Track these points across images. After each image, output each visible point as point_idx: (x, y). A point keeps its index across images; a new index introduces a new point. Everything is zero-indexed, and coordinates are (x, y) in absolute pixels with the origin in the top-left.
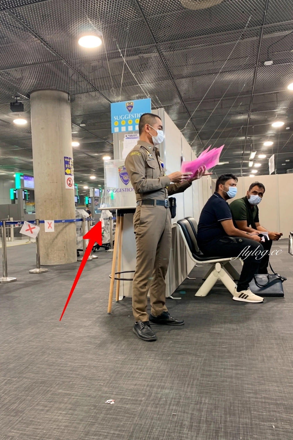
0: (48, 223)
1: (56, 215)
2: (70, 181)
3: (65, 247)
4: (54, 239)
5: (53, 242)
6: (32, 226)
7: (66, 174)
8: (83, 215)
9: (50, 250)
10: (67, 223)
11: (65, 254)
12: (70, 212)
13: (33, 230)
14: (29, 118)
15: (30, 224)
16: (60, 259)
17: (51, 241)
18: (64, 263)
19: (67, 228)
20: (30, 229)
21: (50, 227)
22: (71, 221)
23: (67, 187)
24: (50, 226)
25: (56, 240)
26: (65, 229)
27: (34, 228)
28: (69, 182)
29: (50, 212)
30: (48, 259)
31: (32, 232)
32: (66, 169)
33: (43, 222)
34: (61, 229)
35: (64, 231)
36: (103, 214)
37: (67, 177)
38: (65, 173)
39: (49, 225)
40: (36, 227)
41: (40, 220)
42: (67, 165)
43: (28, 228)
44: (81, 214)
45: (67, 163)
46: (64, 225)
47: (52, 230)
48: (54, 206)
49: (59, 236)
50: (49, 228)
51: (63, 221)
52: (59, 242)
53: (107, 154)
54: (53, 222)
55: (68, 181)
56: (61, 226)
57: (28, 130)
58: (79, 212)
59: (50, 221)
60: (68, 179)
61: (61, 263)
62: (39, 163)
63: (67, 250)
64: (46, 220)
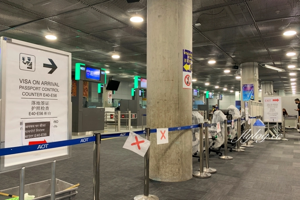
0: (161, 132)
1: (170, 119)
3: (179, 160)
4: (167, 150)
5: (165, 152)
6: (140, 138)
7: (184, 70)
8: (197, 117)
9: (161, 163)
10: (183, 131)
11: (179, 169)
12: (186, 116)
13: (141, 145)
15: (138, 135)
16: (173, 175)
17: (163, 151)
18: (177, 181)
19: (183, 136)
20: (138, 143)
21: (163, 137)
22: (187, 128)
23: (185, 86)
25: (169, 151)
26: (180, 137)
27: (143, 142)
28: (187, 80)
29: (163, 116)
31: (139, 148)
32: (184, 64)
33: (155, 131)
34: (175, 137)
35: (180, 140)
37: (185, 74)
39: (162, 135)
40: (146, 141)
41: (151, 128)
43: (135, 141)
46: (180, 133)
47: (166, 141)
48: (168, 108)
49: (173, 147)
50: (161, 139)
52: (173, 154)
54: (167, 130)
55: (186, 78)
56: (175, 134)
59: (163, 130)
61: (174, 181)
62: (153, 58)
63: (182, 163)
64: (158, 128)
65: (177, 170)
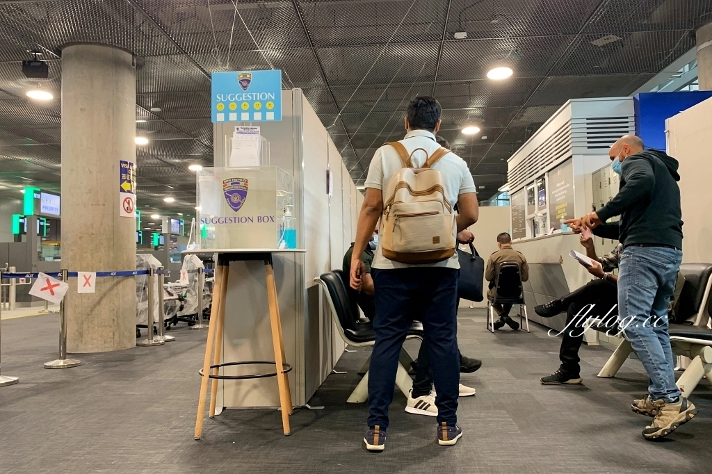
0: (85, 276)
1: (100, 262)
2: (129, 203)
3: (114, 320)
4: (95, 306)
5: (92, 311)
6: (53, 281)
7: (122, 190)
8: (150, 264)
9: (85, 326)
10: (120, 278)
11: (114, 333)
12: (126, 258)
13: (54, 289)
14: (58, 90)
15: (50, 277)
16: (105, 342)
17: (89, 309)
18: (111, 350)
19: (120, 286)
20: (50, 287)
21: (87, 285)
22: (128, 275)
23: (123, 213)
24: (87, 282)
25: (98, 307)
26: (116, 288)
27: (58, 285)
28: (126, 205)
29: (89, 257)
30: (82, 342)
31: (53, 293)
32: (122, 181)
33: (76, 274)
34: (108, 288)
35: (115, 291)
36: (187, 262)
37: (123, 196)
38: (121, 187)
39: (85, 281)
40: (62, 283)
41: (70, 271)
42: (124, 175)
43: (46, 285)
44: (147, 262)
45: (124, 171)
46: (115, 281)
47: (91, 289)
48: (96, 246)
49: (104, 302)
50: (84, 286)
51: (112, 274)
52: (104, 311)
53: (196, 161)
54: (94, 274)
55: (126, 203)
56: (109, 282)
57: (54, 112)
58: (144, 258)
59: (88, 274)
60: (125, 200)
61: (106, 350)
62: (72, 170)
63: (118, 325)
64: (81, 271)
65: (111, 334)
